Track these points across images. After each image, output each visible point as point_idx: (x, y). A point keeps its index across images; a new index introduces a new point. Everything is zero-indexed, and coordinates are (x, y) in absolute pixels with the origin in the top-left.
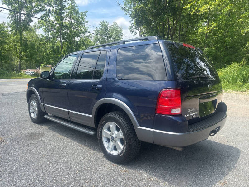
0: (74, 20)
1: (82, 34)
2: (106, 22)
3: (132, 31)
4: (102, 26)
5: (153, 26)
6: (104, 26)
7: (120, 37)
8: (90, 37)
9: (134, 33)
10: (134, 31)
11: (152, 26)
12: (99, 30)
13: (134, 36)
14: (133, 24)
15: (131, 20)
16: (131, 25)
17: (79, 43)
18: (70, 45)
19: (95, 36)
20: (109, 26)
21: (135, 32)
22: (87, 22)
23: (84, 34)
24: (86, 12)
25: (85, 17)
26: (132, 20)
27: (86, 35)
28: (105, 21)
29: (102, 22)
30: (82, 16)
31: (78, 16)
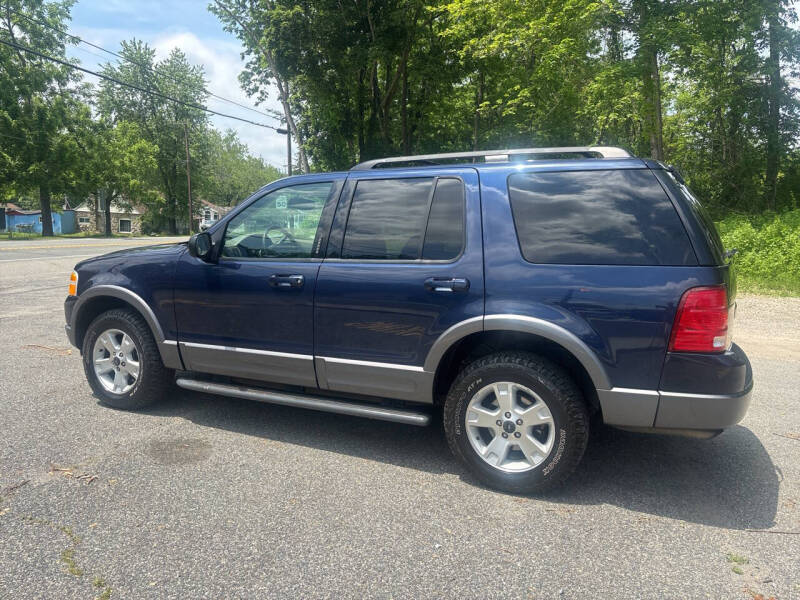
0: (23, 28)
1: (55, 84)
2: (143, 46)
3: (252, 86)
4: (129, 59)
5: (333, 78)
6: (139, 60)
7: (198, 101)
8: (85, 95)
9: (258, 94)
10: (256, 89)
11: (327, 78)
12: (118, 71)
13: (257, 104)
14: (252, 66)
15: (246, 48)
16: (247, 66)
17: (49, 114)
18: (13, 122)
19: (103, 92)
20: (156, 60)
21: (262, 92)
22: (76, 40)
23: (64, 84)
24: (67, 5)
25: (65, 21)
26: (249, 52)
27: (71, 85)
28: (141, 42)
29: (129, 43)
30: (52, 15)
31: (40, 15)
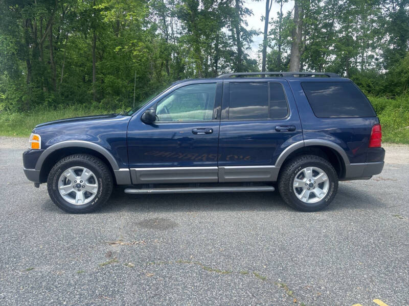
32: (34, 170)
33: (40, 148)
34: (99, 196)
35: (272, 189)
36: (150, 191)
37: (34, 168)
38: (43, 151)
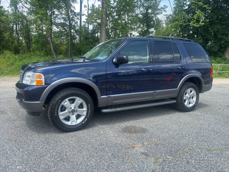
32: (39, 102)
33: (44, 85)
34: (88, 116)
35: (175, 101)
36: (118, 109)
37: (38, 100)
38: (48, 86)
